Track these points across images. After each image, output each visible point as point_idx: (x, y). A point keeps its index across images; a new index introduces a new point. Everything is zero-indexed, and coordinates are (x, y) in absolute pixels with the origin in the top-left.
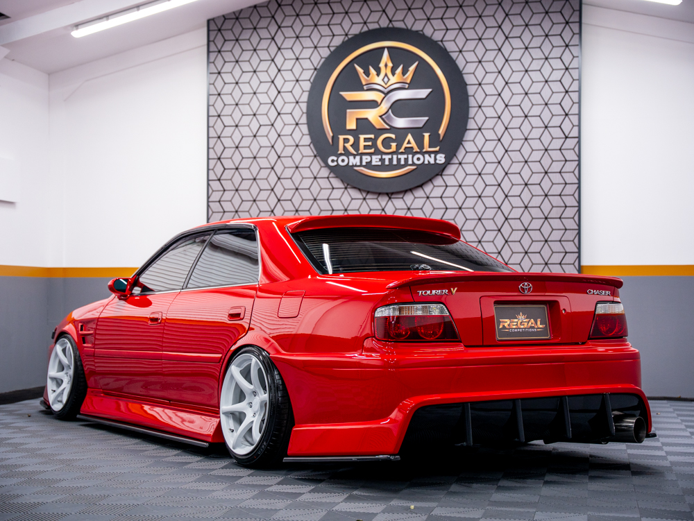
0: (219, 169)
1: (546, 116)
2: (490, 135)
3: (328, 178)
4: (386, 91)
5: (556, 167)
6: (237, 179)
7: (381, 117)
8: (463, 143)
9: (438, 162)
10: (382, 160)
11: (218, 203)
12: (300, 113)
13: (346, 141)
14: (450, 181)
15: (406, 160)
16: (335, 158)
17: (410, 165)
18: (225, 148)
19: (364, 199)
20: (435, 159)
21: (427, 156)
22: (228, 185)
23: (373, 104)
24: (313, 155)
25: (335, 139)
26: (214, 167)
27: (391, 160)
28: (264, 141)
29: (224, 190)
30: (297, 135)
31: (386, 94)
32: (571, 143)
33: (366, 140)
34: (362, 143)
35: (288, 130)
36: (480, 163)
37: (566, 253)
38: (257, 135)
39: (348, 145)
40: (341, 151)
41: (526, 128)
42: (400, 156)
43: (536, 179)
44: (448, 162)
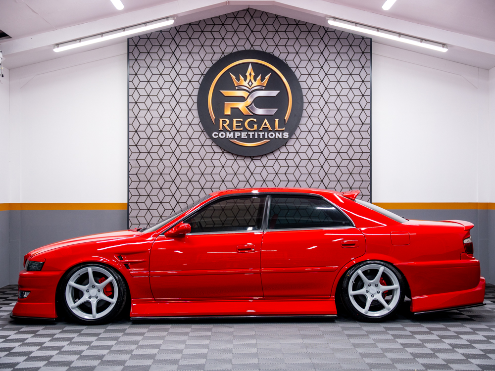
0: (136, 138)
1: (351, 110)
2: (316, 121)
3: (211, 146)
4: (250, 91)
5: (357, 142)
6: (149, 145)
7: (246, 107)
8: (299, 125)
9: (284, 137)
10: (248, 135)
11: (136, 161)
12: (193, 103)
13: (224, 122)
14: (291, 149)
15: (264, 135)
16: (217, 134)
17: (266, 139)
19: (235, 160)
20: (283, 135)
21: (277, 133)
22: (142, 149)
23: (242, 99)
24: (201, 130)
25: (217, 121)
26: (133, 137)
27: (254, 135)
28: (167, 121)
29: (140, 153)
30: (190, 117)
31: (250, 93)
32: (366, 127)
33: (237, 122)
34: (235, 124)
35: (184, 114)
37: (363, 195)
38: (163, 116)
39: (225, 125)
40: (221, 128)
41: (338, 117)
42: (259, 133)
43: (344, 149)
44: (290, 138)
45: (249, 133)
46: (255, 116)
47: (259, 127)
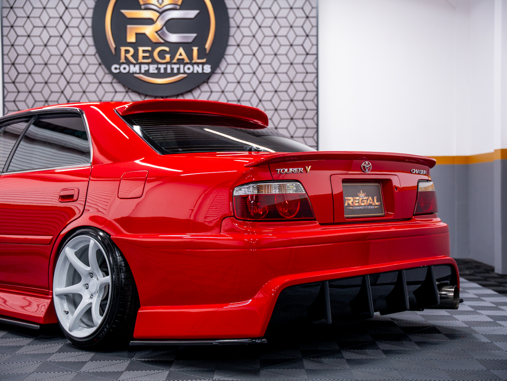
0: (13, 73)
1: (291, 36)
2: (246, 50)
3: (111, 83)
4: (161, 10)
5: (300, 78)
6: (30, 83)
7: (157, 32)
8: (226, 57)
9: (205, 71)
10: (158, 69)
11: (13, 103)
12: (86, 27)
13: (127, 52)
14: (215, 87)
15: (179, 69)
16: (117, 66)
17: (182, 74)
18: (18, 55)
20: (203, 69)
21: (196, 66)
22: (22, 87)
23: (150, 21)
24: (97, 63)
25: (118, 50)
26: (9, 71)
27: (165, 69)
28: (54, 50)
29: (19, 92)
30: (84, 46)
31: (161, 13)
32: (311, 59)
33: (144, 51)
34: (141, 54)
35: (75, 41)
36: (239, 73)
38: (48, 44)
39: (129, 56)
40: (123, 60)
41: (276, 45)
42: (173, 66)
43: (284, 87)
44: (213, 72)
45: (160, 66)
46: (167, 43)
47: (172, 58)
